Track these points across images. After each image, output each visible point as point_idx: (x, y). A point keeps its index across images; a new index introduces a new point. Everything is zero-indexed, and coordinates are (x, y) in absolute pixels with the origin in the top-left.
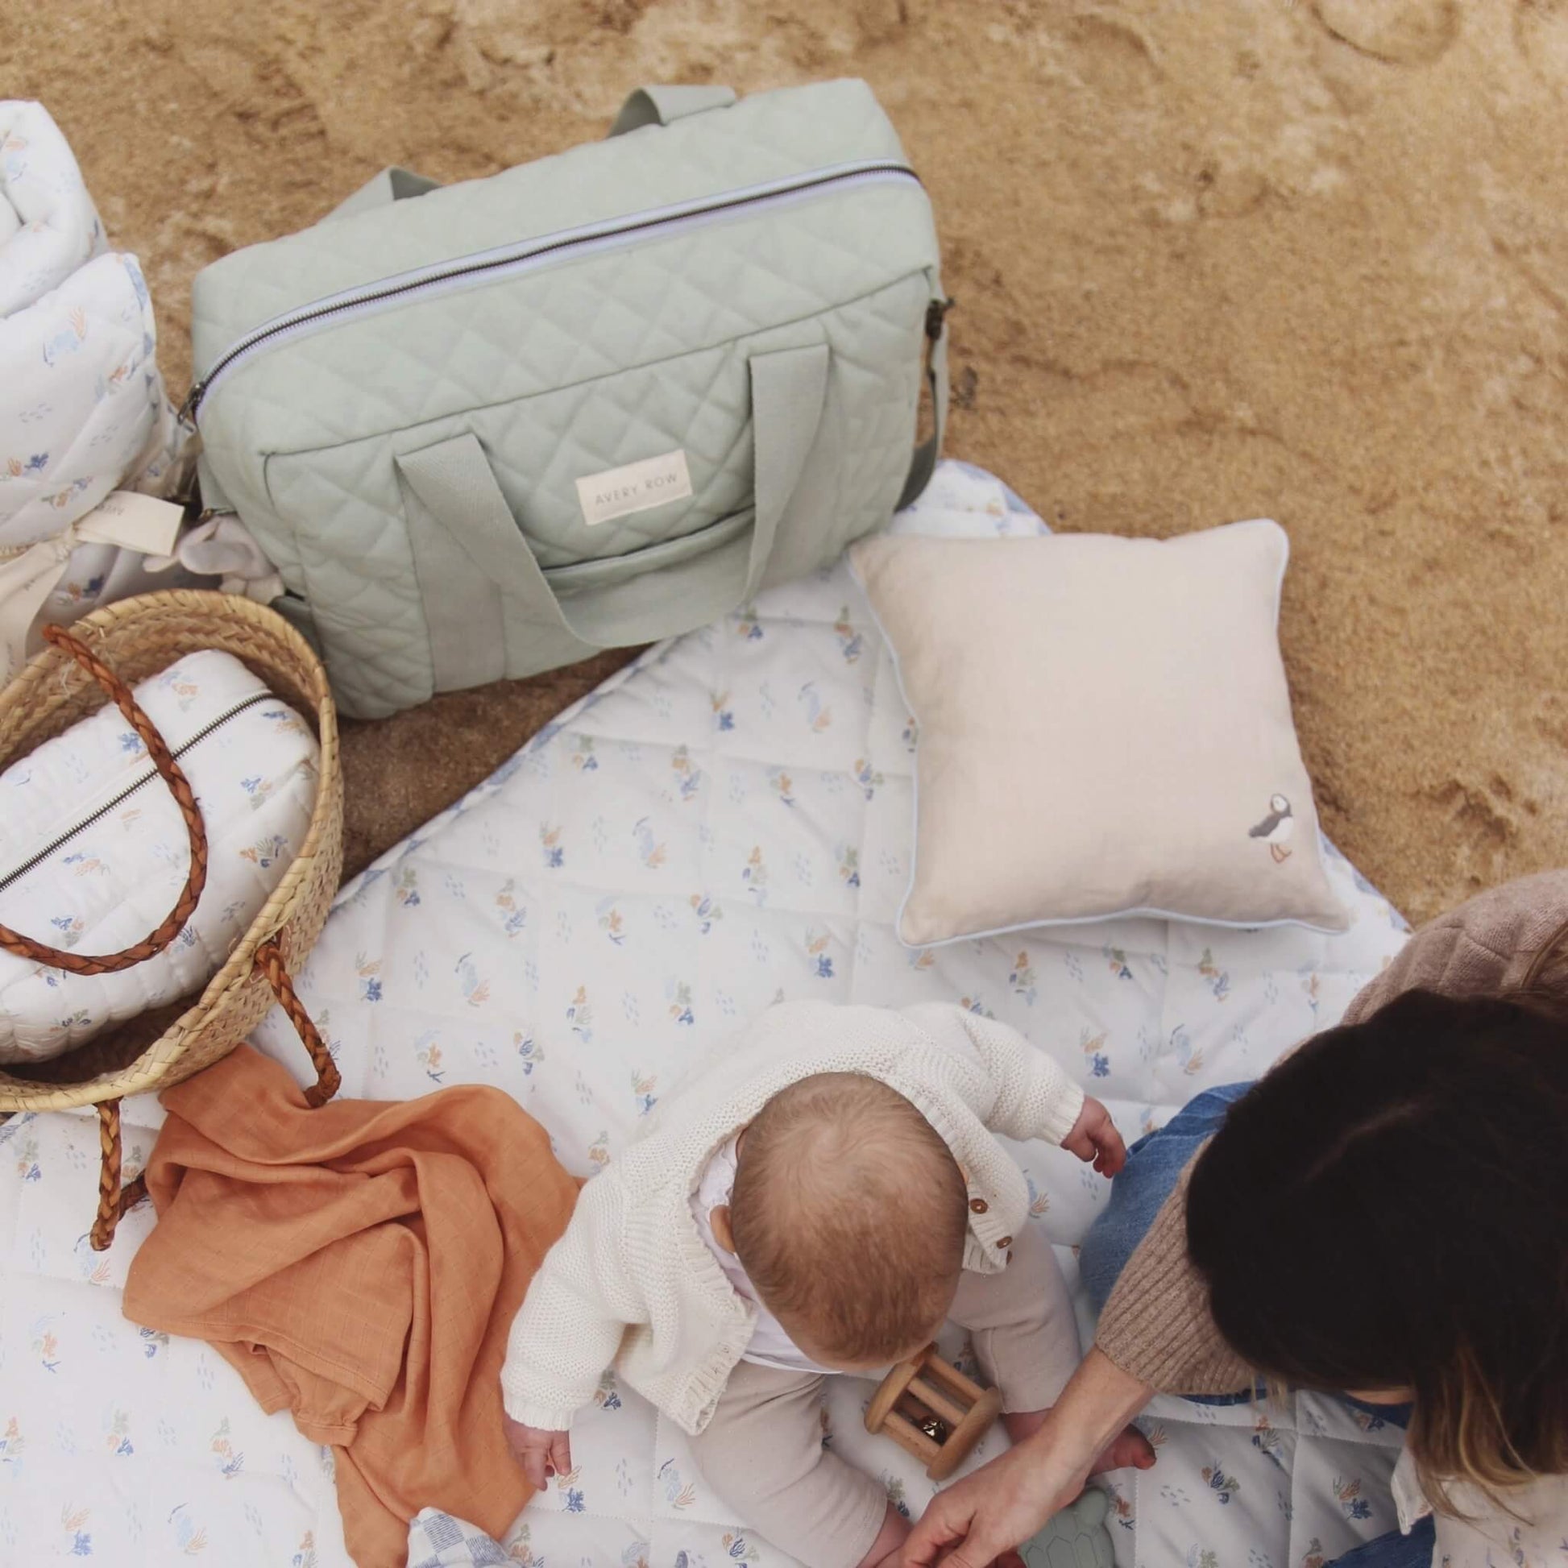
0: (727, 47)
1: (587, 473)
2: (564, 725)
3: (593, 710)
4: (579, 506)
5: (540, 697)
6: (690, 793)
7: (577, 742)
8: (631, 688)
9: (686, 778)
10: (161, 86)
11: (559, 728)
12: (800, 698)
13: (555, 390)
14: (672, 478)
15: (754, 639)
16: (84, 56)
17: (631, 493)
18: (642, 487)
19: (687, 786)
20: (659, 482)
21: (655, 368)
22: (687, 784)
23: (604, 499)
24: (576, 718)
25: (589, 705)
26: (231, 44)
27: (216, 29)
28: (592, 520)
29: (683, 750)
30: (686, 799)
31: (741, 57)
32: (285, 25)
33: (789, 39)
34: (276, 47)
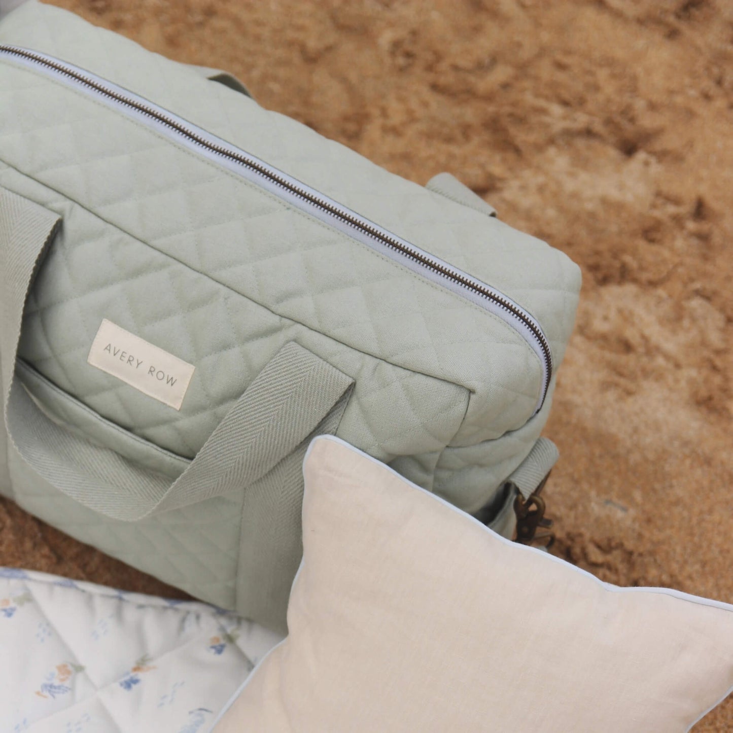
0: (658, 349)
1: (116, 321)
2: (30, 579)
3: (58, 590)
4: (92, 340)
5: (44, 556)
6: (46, 693)
7: (20, 593)
8: (98, 601)
9: (56, 683)
10: (282, 72)
11: (25, 577)
12: (191, 713)
13: (144, 242)
14: (171, 381)
15: (213, 651)
16: (259, 23)
17: (134, 363)
18: (145, 368)
19: (50, 688)
20: (161, 376)
21: (224, 291)
22: (51, 686)
23: (112, 351)
24: (41, 582)
25: (61, 585)
26: (350, 88)
27: (353, 76)
28: (93, 360)
29: (79, 669)
30: (38, 693)
31: (660, 361)
32: (394, 106)
33: (706, 381)
34: (375, 112)
